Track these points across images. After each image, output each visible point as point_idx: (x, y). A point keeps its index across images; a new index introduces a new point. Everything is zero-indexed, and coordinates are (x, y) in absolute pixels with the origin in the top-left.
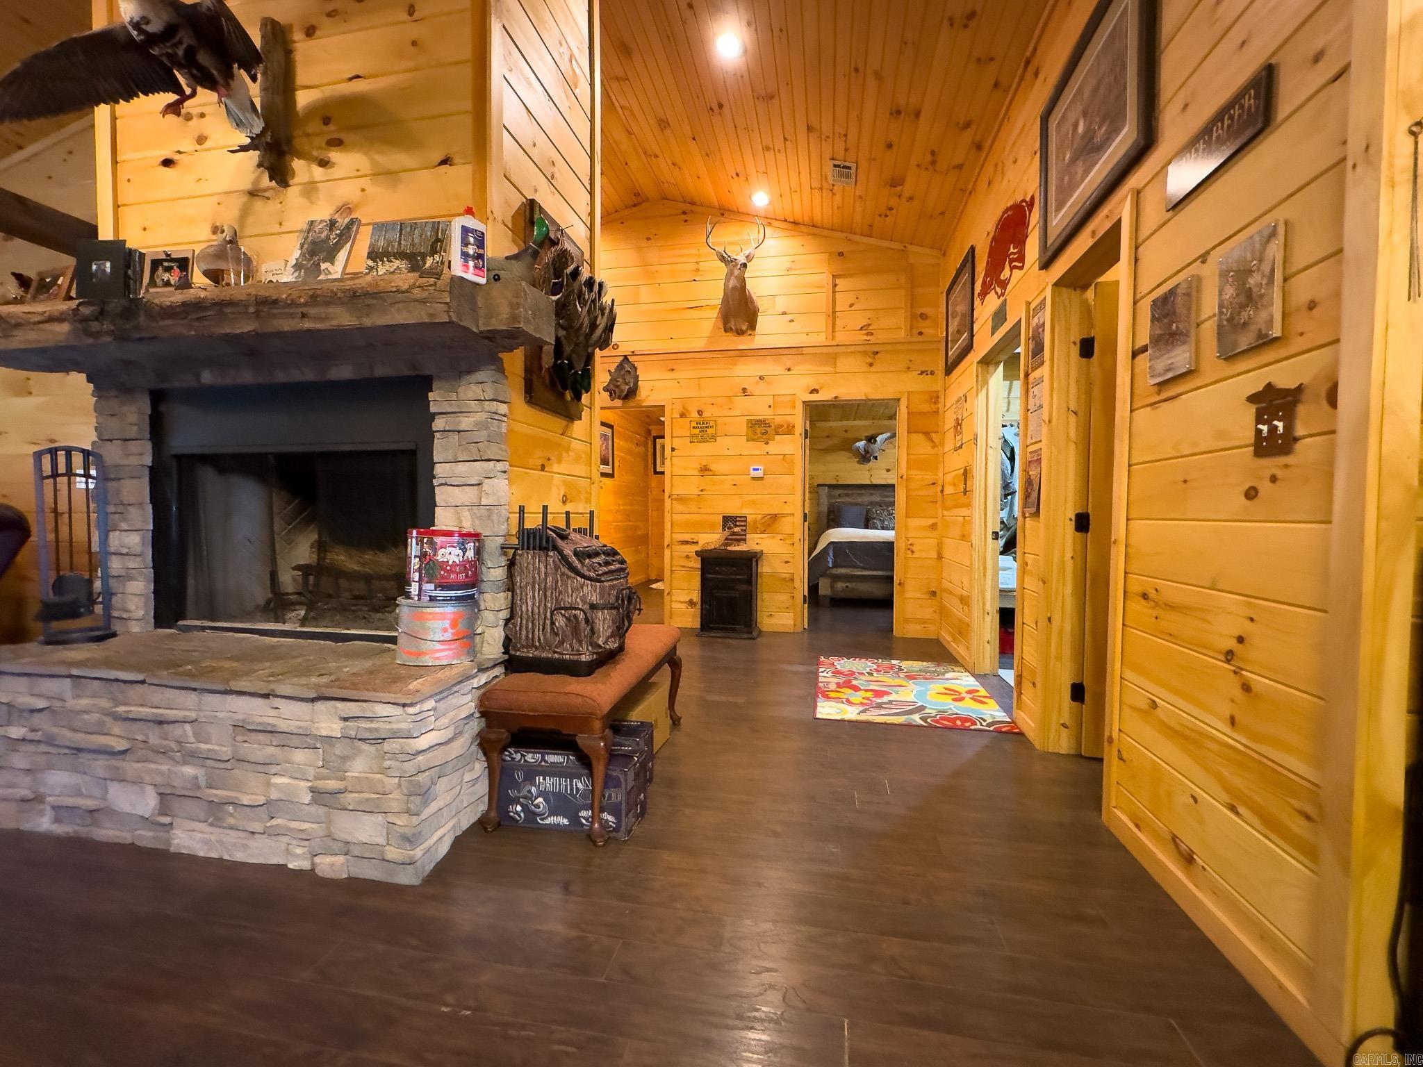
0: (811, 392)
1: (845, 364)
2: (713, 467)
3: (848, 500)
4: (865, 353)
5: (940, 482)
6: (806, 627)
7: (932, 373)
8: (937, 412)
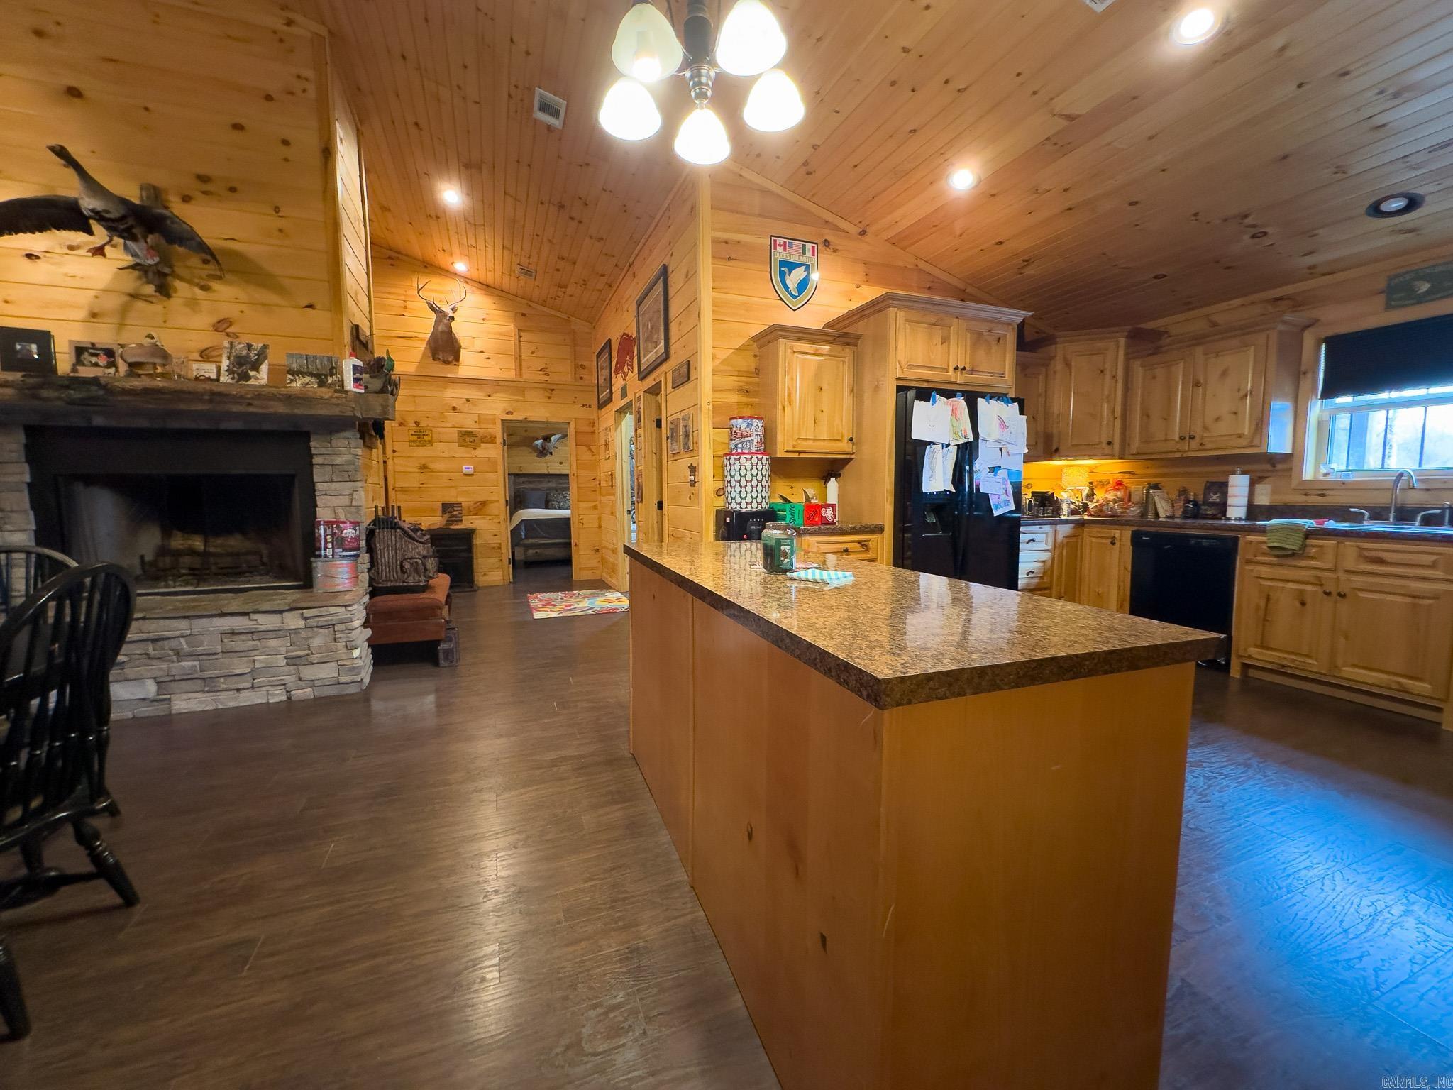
0: (507, 414)
1: (530, 395)
2: (432, 466)
3: (531, 486)
4: (545, 389)
5: (598, 479)
6: (512, 580)
7: (590, 407)
8: (594, 432)
